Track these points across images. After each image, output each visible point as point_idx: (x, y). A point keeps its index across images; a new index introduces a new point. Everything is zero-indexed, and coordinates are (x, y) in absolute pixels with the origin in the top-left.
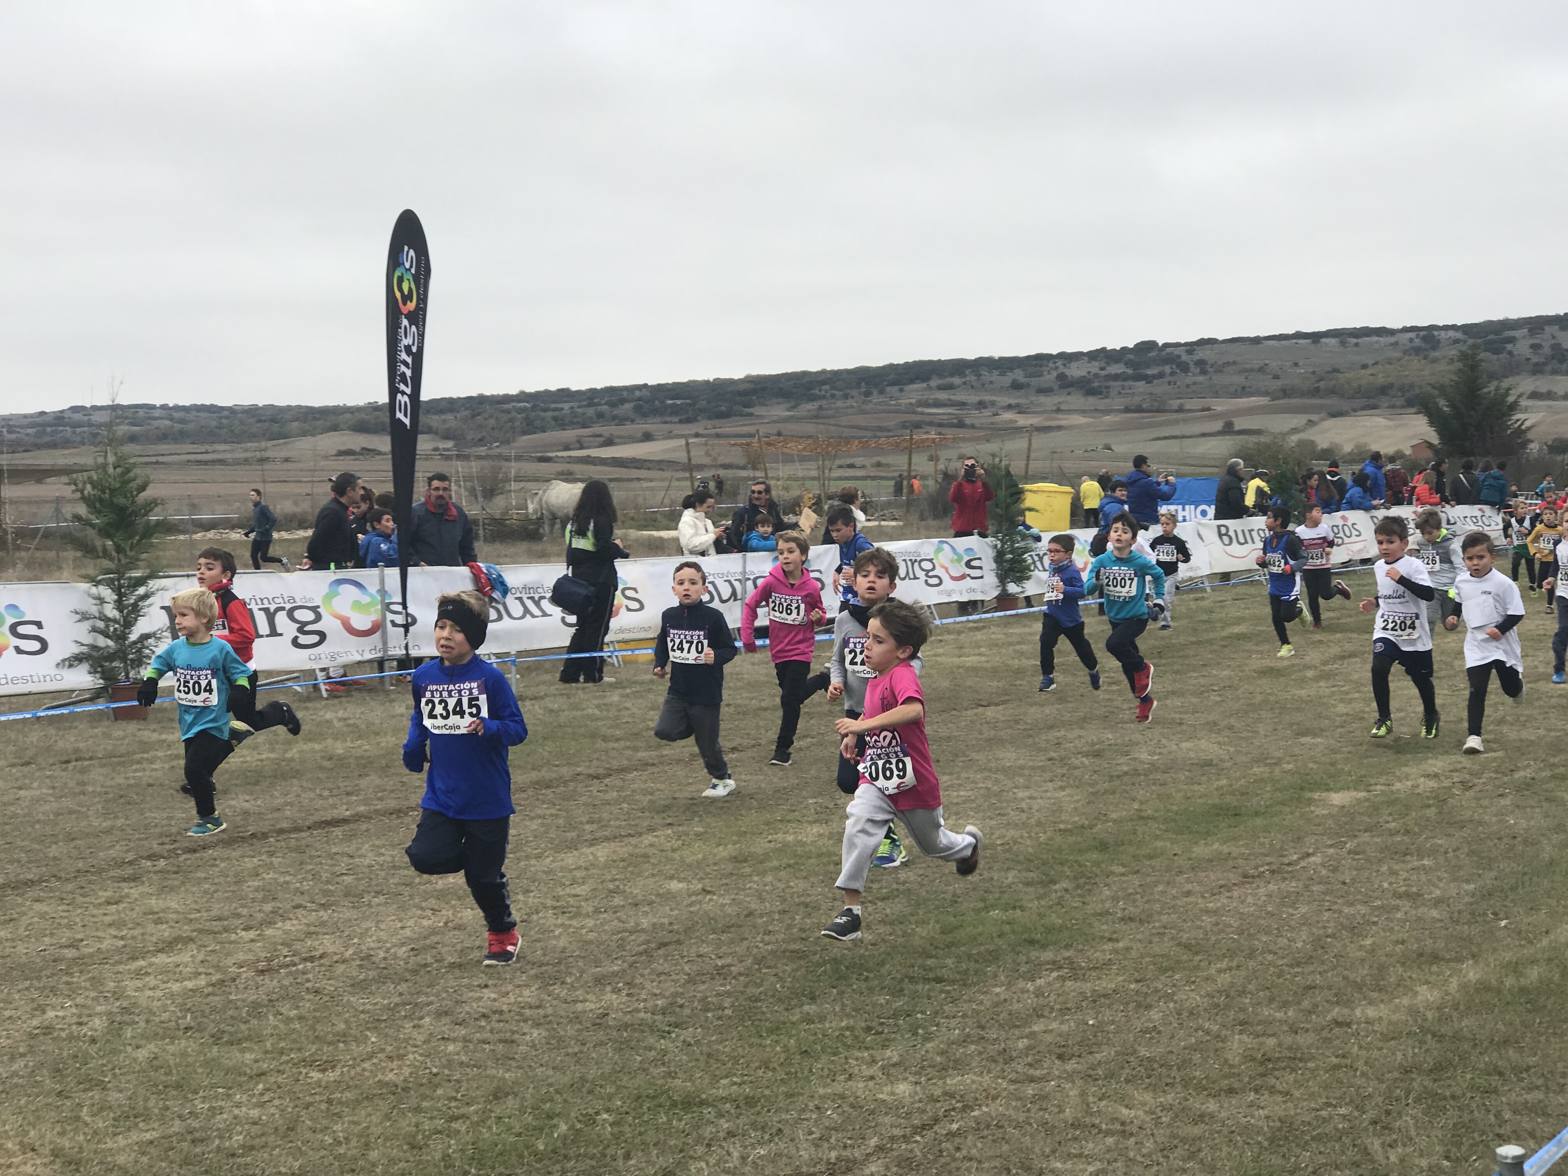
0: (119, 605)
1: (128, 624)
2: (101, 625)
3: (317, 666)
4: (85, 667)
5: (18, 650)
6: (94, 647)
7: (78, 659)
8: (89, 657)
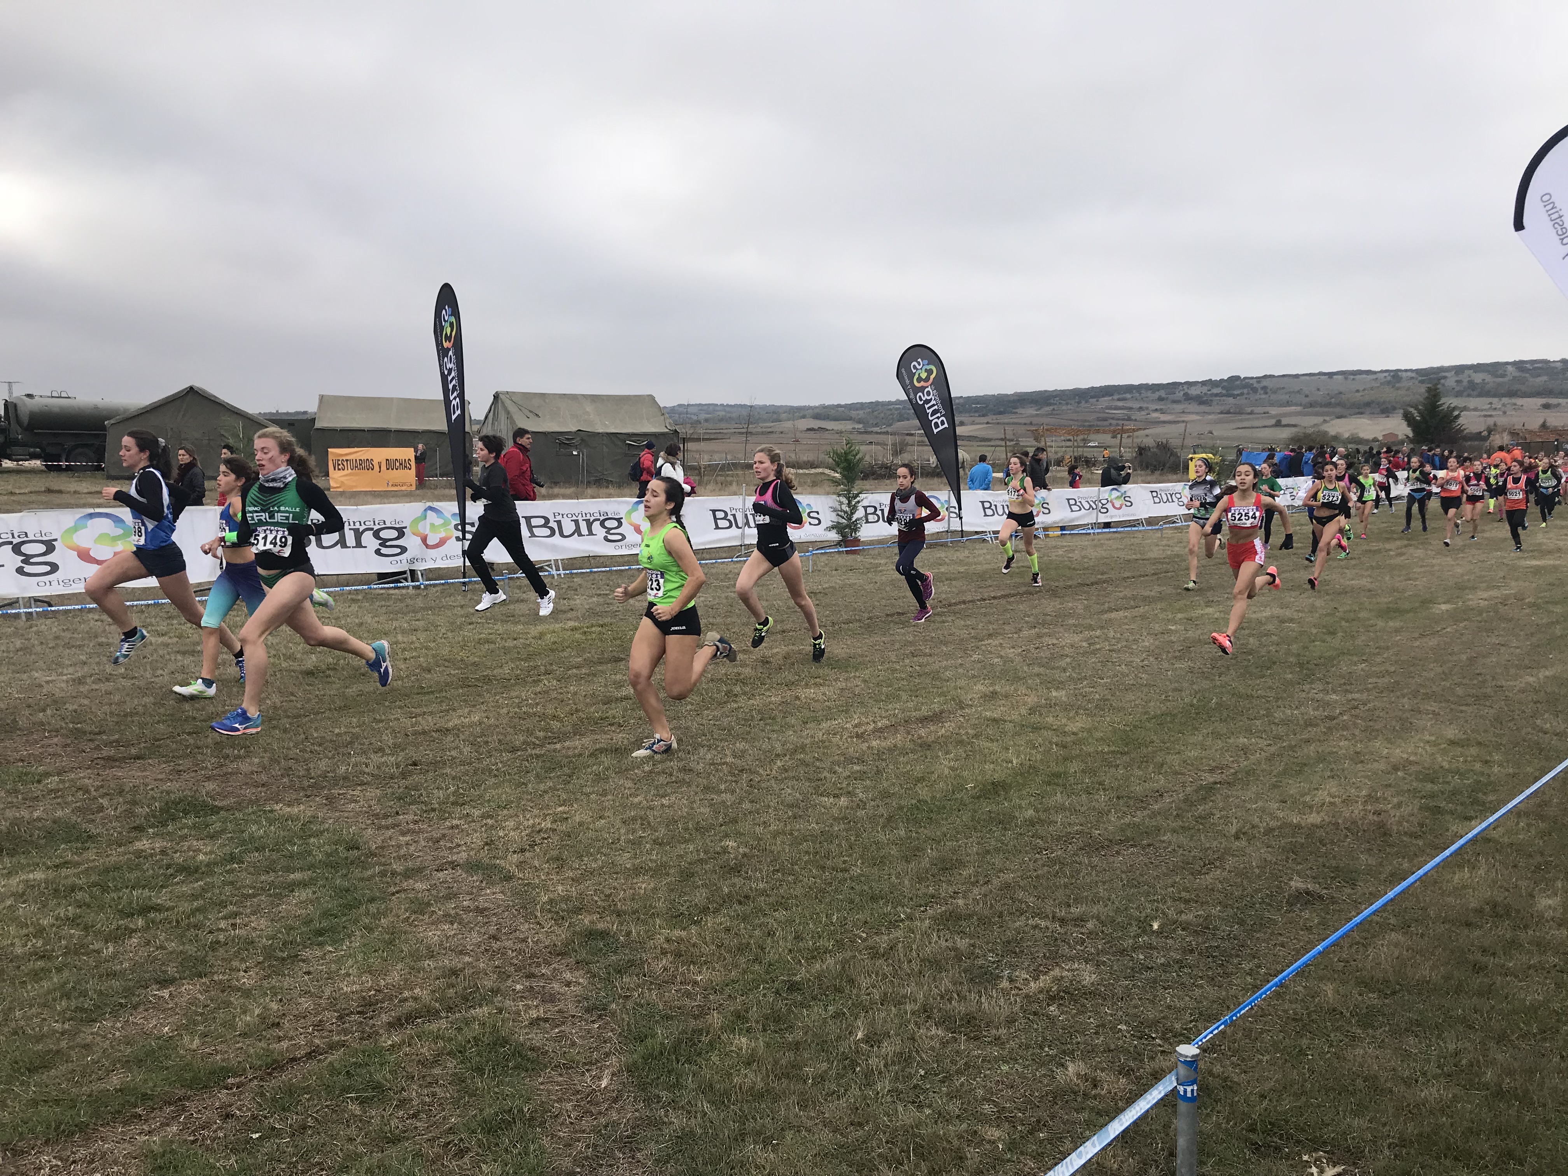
0: (849, 504)
1: (852, 514)
2: (841, 513)
4: (835, 531)
5: (810, 524)
6: (838, 523)
7: (833, 527)
8: (837, 527)
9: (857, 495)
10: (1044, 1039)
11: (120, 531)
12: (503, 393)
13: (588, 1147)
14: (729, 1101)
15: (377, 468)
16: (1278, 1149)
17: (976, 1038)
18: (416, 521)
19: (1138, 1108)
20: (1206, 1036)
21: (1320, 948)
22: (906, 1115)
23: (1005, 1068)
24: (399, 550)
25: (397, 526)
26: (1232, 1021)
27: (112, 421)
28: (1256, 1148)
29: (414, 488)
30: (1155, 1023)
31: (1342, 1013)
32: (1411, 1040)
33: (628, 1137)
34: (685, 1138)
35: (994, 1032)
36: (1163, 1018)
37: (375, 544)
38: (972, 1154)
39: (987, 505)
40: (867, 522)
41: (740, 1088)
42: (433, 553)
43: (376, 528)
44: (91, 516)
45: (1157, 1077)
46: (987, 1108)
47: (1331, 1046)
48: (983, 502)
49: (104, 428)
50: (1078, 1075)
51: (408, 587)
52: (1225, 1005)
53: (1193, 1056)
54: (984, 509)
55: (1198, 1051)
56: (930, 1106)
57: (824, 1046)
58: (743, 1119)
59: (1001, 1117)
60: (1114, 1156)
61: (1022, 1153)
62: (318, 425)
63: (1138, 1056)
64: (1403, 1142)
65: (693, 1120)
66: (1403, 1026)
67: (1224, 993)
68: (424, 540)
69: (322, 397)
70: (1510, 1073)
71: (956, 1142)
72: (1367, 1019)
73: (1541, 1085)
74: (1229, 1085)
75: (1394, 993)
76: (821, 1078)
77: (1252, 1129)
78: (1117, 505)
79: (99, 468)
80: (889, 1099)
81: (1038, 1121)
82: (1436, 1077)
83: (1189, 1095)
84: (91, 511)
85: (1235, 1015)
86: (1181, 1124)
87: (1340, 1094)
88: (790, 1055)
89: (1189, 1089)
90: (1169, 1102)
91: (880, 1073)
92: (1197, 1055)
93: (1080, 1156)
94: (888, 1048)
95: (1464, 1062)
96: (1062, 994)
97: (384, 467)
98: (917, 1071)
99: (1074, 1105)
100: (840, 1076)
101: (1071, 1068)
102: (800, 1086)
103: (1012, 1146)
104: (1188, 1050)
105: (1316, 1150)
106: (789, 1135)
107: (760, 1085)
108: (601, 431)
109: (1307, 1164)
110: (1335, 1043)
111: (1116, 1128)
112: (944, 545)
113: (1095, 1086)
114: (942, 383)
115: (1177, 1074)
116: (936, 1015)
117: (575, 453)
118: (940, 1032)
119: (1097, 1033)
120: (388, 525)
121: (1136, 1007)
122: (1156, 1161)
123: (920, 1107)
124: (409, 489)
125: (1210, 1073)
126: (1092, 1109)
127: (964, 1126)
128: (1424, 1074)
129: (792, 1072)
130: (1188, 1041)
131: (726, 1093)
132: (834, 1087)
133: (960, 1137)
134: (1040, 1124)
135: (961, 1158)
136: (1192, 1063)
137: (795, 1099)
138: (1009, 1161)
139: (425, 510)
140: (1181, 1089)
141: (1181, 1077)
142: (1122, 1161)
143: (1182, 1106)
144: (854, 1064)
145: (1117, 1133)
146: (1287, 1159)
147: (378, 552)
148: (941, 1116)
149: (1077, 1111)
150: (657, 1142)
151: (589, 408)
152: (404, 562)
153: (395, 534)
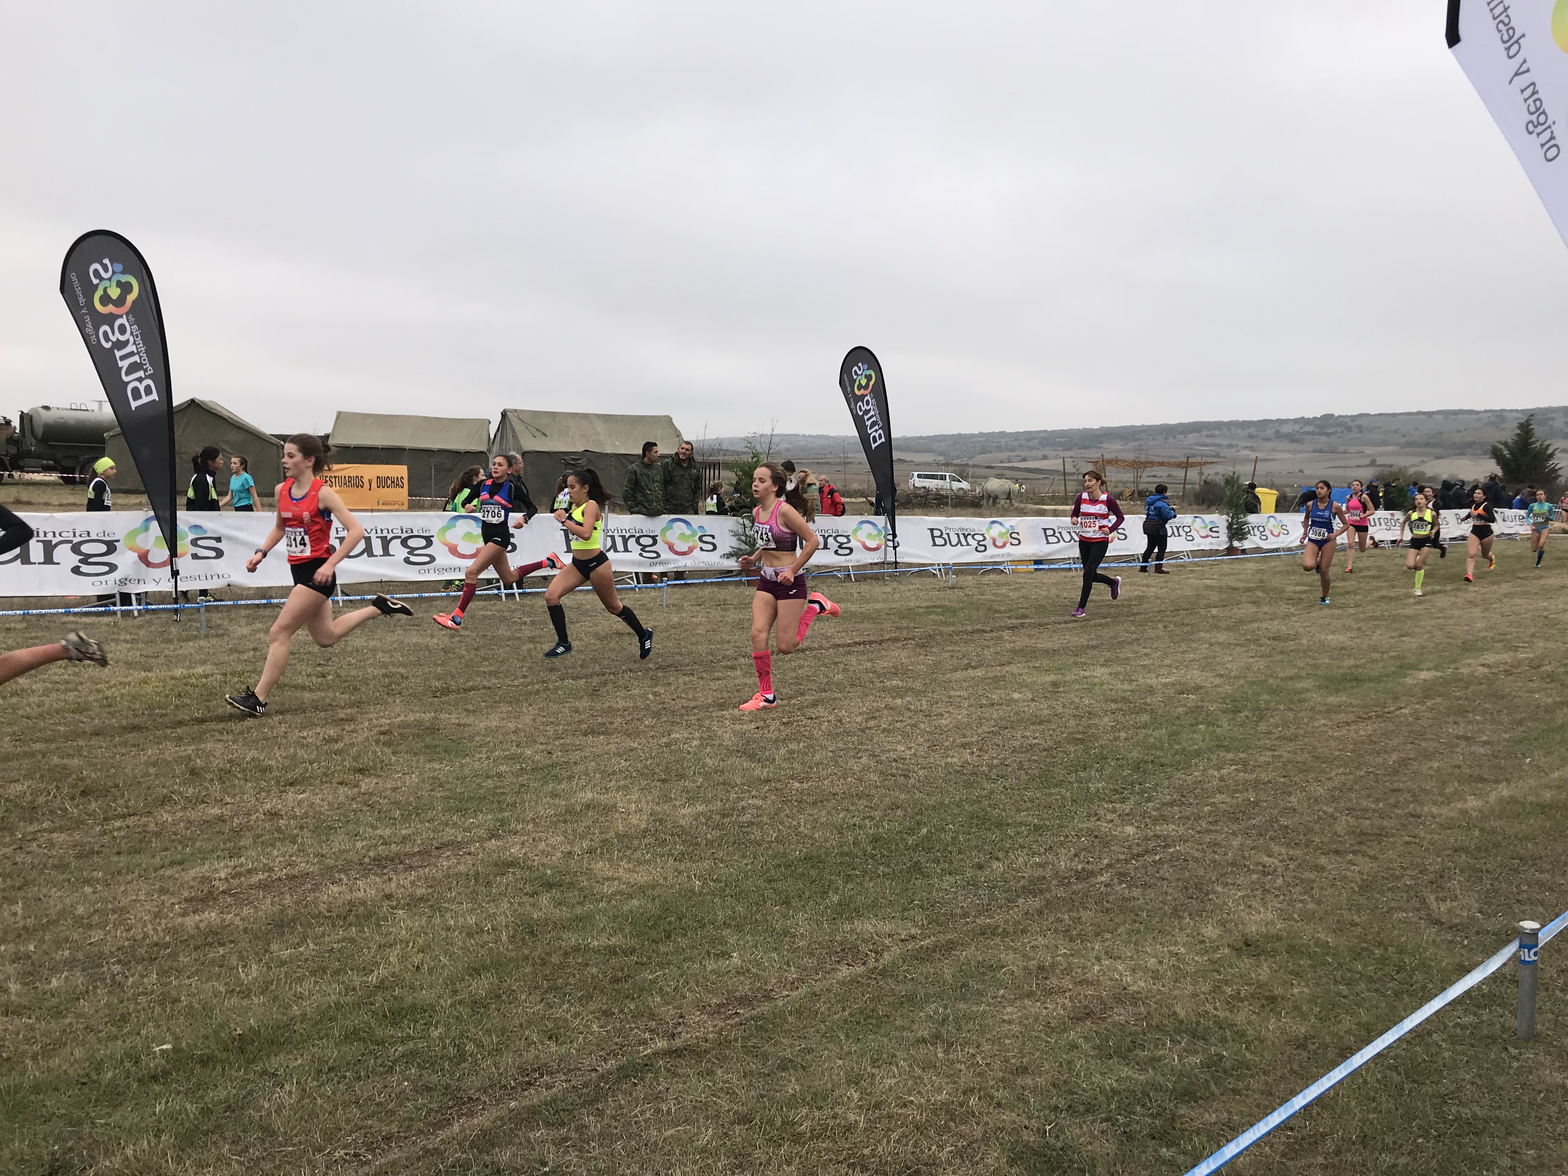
2: (743, 538)
3: (850, 564)
5: (702, 549)
7: (731, 554)
12: (512, 411)
15: (367, 486)
18: (133, 534)
24: (106, 569)
25: (107, 538)
29: (406, 507)
37: (75, 559)
39: (937, 533)
42: (156, 572)
43: (76, 540)
48: (930, 530)
49: (103, 440)
54: (936, 538)
68: (142, 557)
69: (339, 414)
97: (374, 485)
108: (609, 452)
112: (876, 578)
114: (880, 390)
120: (93, 536)
124: (400, 508)
147: (76, 570)
152: (111, 583)
153: (103, 548)
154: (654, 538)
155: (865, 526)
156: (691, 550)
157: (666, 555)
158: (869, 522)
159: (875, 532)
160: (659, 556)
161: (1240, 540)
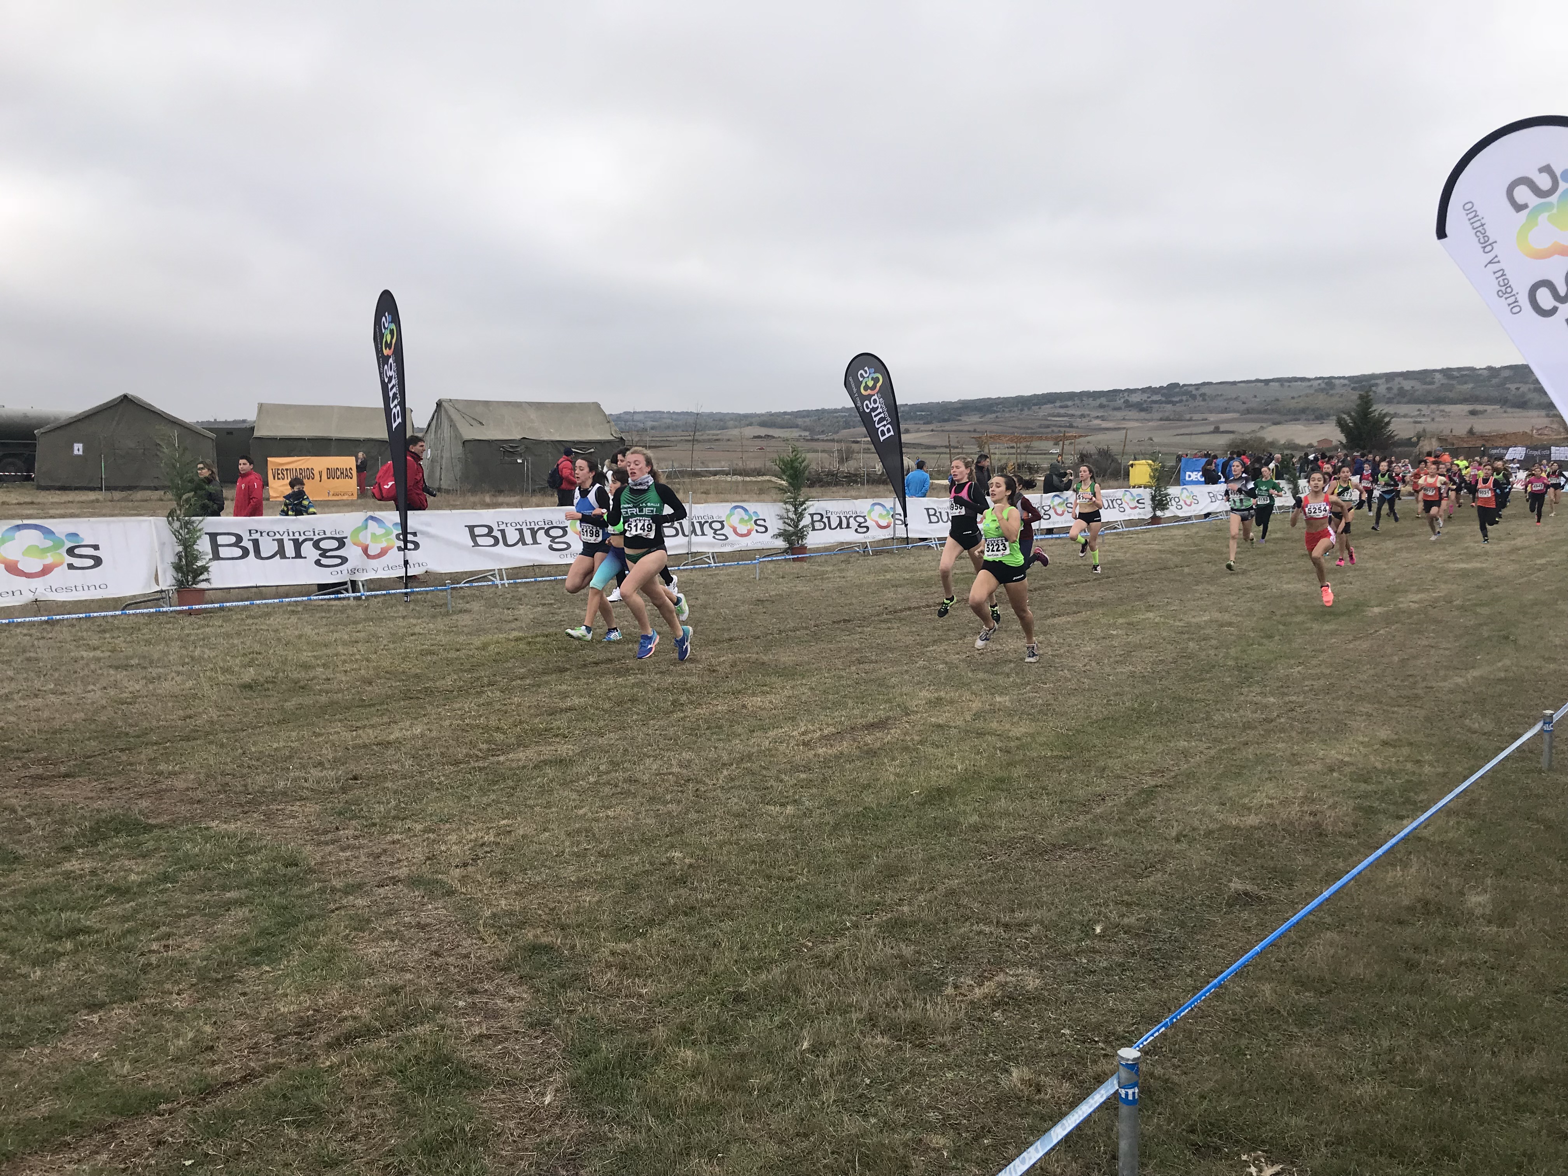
0: (796, 512)
1: (799, 521)
2: (788, 521)
3: (868, 541)
4: (782, 538)
5: (757, 531)
6: (785, 530)
7: (780, 535)
8: (784, 535)
9: (804, 503)
10: (989, 1045)
11: (49, 543)
12: (446, 401)
13: (531, 1165)
14: (674, 1114)
15: (317, 477)
16: (1217, 1149)
17: (922, 1046)
18: (357, 531)
19: (1080, 1112)
20: (1147, 1039)
21: (1257, 948)
22: (852, 1125)
23: (950, 1075)
24: (339, 561)
25: (338, 536)
26: (1173, 1024)
27: (42, 430)
28: (1197, 1149)
29: (355, 497)
30: (1098, 1027)
31: (1279, 1012)
32: (1347, 1038)
33: (571, 1154)
34: (629, 1153)
35: (940, 1039)
36: (1106, 1021)
37: (315, 554)
38: (917, 1161)
39: (932, 512)
40: (814, 529)
41: (686, 1101)
42: (374, 563)
43: (316, 538)
44: (19, 527)
45: (1099, 1080)
46: (932, 1115)
47: (1268, 1045)
48: (927, 509)
49: (34, 437)
50: (1022, 1080)
51: (348, 598)
52: (1166, 1007)
53: (1134, 1059)
54: (929, 516)
55: (1139, 1054)
56: (875, 1115)
57: (769, 1057)
58: (687, 1133)
59: (946, 1124)
60: (1057, 1161)
61: (967, 1161)
62: (257, 434)
63: (1080, 1060)
64: (1340, 1140)
65: (637, 1135)
66: (1338, 1024)
67: (1165, 995)
68: (365, 550)
69: (261, 406)
70: (1444, 1070)
71: (901, 1151)
72: (1304, 1017)
73: (1474, 1080)
74: (1169, 1087)
75: (1329, 992)
76: (767, 1089)
77: (1193, 1131)
78: (1060, 512)
79: (28, 478)
80: (834, 1109)
81: (983, 1128)
82: (1371, 1074)
83: (1130, 1098)
84: (19, 522)
85: (1175, 1017)
86: (1123, 1127)
87: (1277, 1093)
88: (735, 1067)
89: (1130, 1092)
90: (1111, 1105)
91: (826, 1082)
92: (1138, 1058)
93: (1023, 1162)
94: (834, 1057)
95: (1398, 1058)
96: (1006, 1000)
97: (324, 476)
98: (863, 1081)
99: (1019, 1110)
100: (785, 1087)
101: (1015, 1073)
102: (745, 1098)
103: (957, 1153)
104: (1129, 1053)
105: (1254, 1150)
106: (734, 1148)
107: (705, 1097)
108: (545, 439)
109: (1246, 1164)
110: (1272, 1043)
111: (1059, 1133)
112: (890, 552)
113: (1039, 1091)
114: (888, 391)
115: (1119, 1078)
116: (882, 1023)
117: (519, 461)
118: (885, 1041)
119: (1040, 1038)
120: (328, 535)
121: (1079, 1011)
122: (1099, 1165)
123: (866, 1116)
124: (351, 498)
125: (1152, 1075)
126: (1036, 1114)
127: (910, 1134)
128: (1359, 1071)
129: (737, 1084)
130: (1130, 1044)
131: (671, 1107)
132: (779, 1098)
133: (905, 1145)
134: (985, 1130)
135: (906, 1167)
136: (1133, 1066)
137: (740, 1110)
138: (953, 1168)
139: (367, 520)
140: (1123, 1092)
141: (1122, 1081)
142: (1065, 1166)
143: (1124, 1110)
144: (799, 1075)
145: (1060, 1138)
146: (1226, 1159)
147: (318, 563)
148: (887, 1125)
149: (1021, 1116)
150: (601, 1158)
151: (533, 414)
152: (345, 572)
153: (335, 544)
154: (721, 522)
155: (877, 507)
156: (749, 533)
157: (732, 537)
158: (879, 504)
159: (885, 513)
160: (727, 538)
161: (1163, 509)
